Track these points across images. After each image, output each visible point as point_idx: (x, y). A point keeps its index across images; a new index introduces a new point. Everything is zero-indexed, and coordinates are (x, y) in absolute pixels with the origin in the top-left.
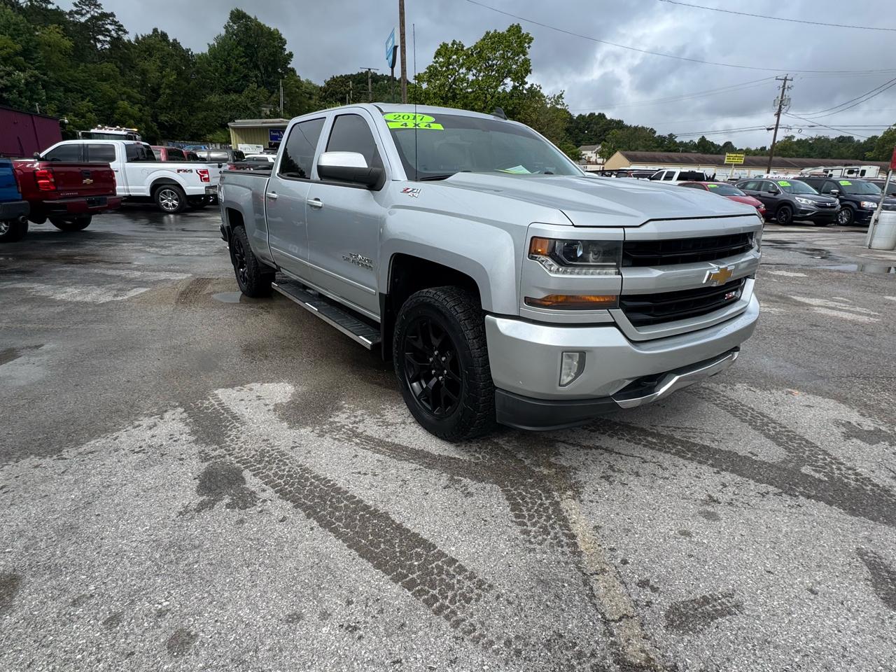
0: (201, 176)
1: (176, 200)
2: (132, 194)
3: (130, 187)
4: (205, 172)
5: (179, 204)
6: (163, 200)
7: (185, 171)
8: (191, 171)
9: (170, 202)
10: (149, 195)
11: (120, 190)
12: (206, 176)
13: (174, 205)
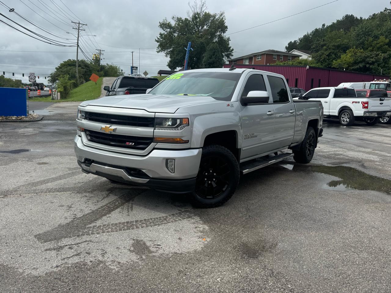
0: (363, 105)
1: (348, 118)
2: (331, 114)
3: (330, 111)
4: (367, 103)
5: (349, 121)
6: (343, 118)
7: (356, 102)
8: (359, 102)
9: (345, 119)
10: (337, 115)
11: (326, 112)
12: (366, 105)
13: (347, 121)
